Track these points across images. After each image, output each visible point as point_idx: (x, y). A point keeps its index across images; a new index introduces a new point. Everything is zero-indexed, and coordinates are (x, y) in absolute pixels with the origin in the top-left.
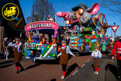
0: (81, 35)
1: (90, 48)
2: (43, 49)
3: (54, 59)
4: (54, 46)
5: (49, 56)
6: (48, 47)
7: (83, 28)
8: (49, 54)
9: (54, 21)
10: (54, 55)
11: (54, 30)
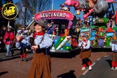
0: (93, 27)
1: (105, 43)
2: (56, 41)
3: (68, 52)
4: (68, 38)
5: (62, 49)
6: (62, 39)
7: (97, 18)
8: (62, 47)
9: (69, 10)
10: (68, 48)
11: (69, 21)
